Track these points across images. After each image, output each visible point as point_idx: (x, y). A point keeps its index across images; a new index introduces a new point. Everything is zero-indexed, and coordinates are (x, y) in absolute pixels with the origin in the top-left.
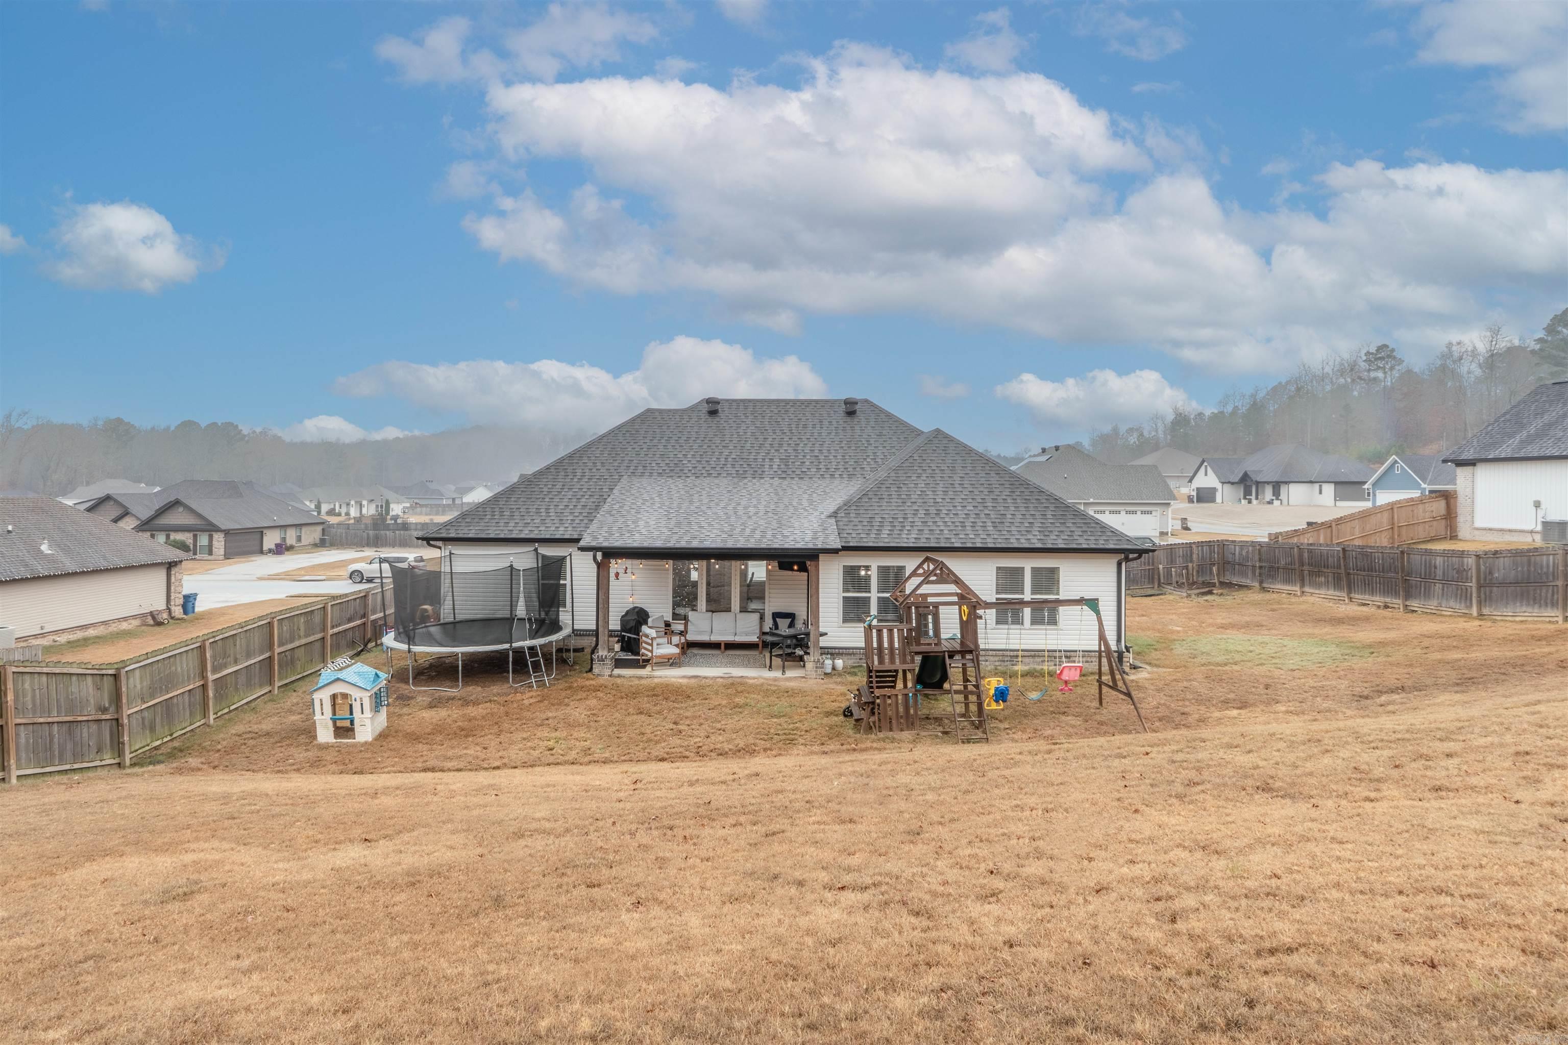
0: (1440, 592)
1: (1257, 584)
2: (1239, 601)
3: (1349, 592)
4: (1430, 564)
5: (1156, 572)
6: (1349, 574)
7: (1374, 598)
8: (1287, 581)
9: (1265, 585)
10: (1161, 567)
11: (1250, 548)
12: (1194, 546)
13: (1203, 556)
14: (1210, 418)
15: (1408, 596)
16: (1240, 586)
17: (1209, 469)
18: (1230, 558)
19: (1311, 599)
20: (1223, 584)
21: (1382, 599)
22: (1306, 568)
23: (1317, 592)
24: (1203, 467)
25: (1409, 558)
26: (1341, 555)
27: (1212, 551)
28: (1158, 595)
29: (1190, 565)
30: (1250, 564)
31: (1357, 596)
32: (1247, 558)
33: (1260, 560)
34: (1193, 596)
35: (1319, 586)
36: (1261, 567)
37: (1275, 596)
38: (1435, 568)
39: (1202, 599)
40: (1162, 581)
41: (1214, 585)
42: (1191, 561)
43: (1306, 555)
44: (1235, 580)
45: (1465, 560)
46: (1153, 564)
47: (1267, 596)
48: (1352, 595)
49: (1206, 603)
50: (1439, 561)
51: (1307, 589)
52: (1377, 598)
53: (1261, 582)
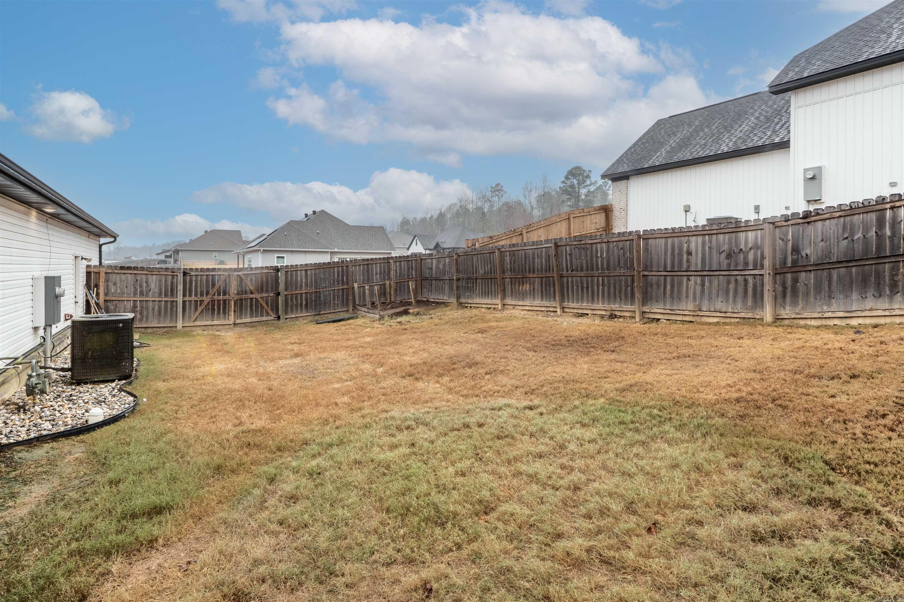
0: (698, 288)
1: (453, 300)
2: (437, 321)
3: (562, 300)
4: (680, 249)
5: (351, 293)
6: (562, 276)
7: (595, 306)
8: (486, 294)
9: (462, 300)
10: (356, 285)
11: (447, 260)
12: (391, 261)
13: (400, 274)
14: (420, 221)
15: (646, 299)
16: (437, 303)
17: (418, 241)
18: (427, 273)
19: (516, 312)
20: (419, 303)
21: (607, 307)
22: (508, 275)
23: (521, 303)
24: (415, 241)
25: (646, 245)
26: (552, 252)
27: (410, 268)
28: (348, 319)
29: (387, 282)
30: (446, 278)
31: (571, 305)
32: (444, 273)
33: (458, 271)
34: (386, 318)
35: (523, 296)
36: (458, 280)
37: (475, 312)
38: (689, 253)
39: (394, 322)
40: (357, 303)
41: (410, 304)
42: (389, 279)
43: (508, 259)
44: (432, 297)
45: (742, 235)
46: (347, 283)
47: (468, 313)
48: (565, 304)
49: (399, 327)
50: (695, 243)
51: (509, 301)
52: (600, 306)
53: (458, 298)
